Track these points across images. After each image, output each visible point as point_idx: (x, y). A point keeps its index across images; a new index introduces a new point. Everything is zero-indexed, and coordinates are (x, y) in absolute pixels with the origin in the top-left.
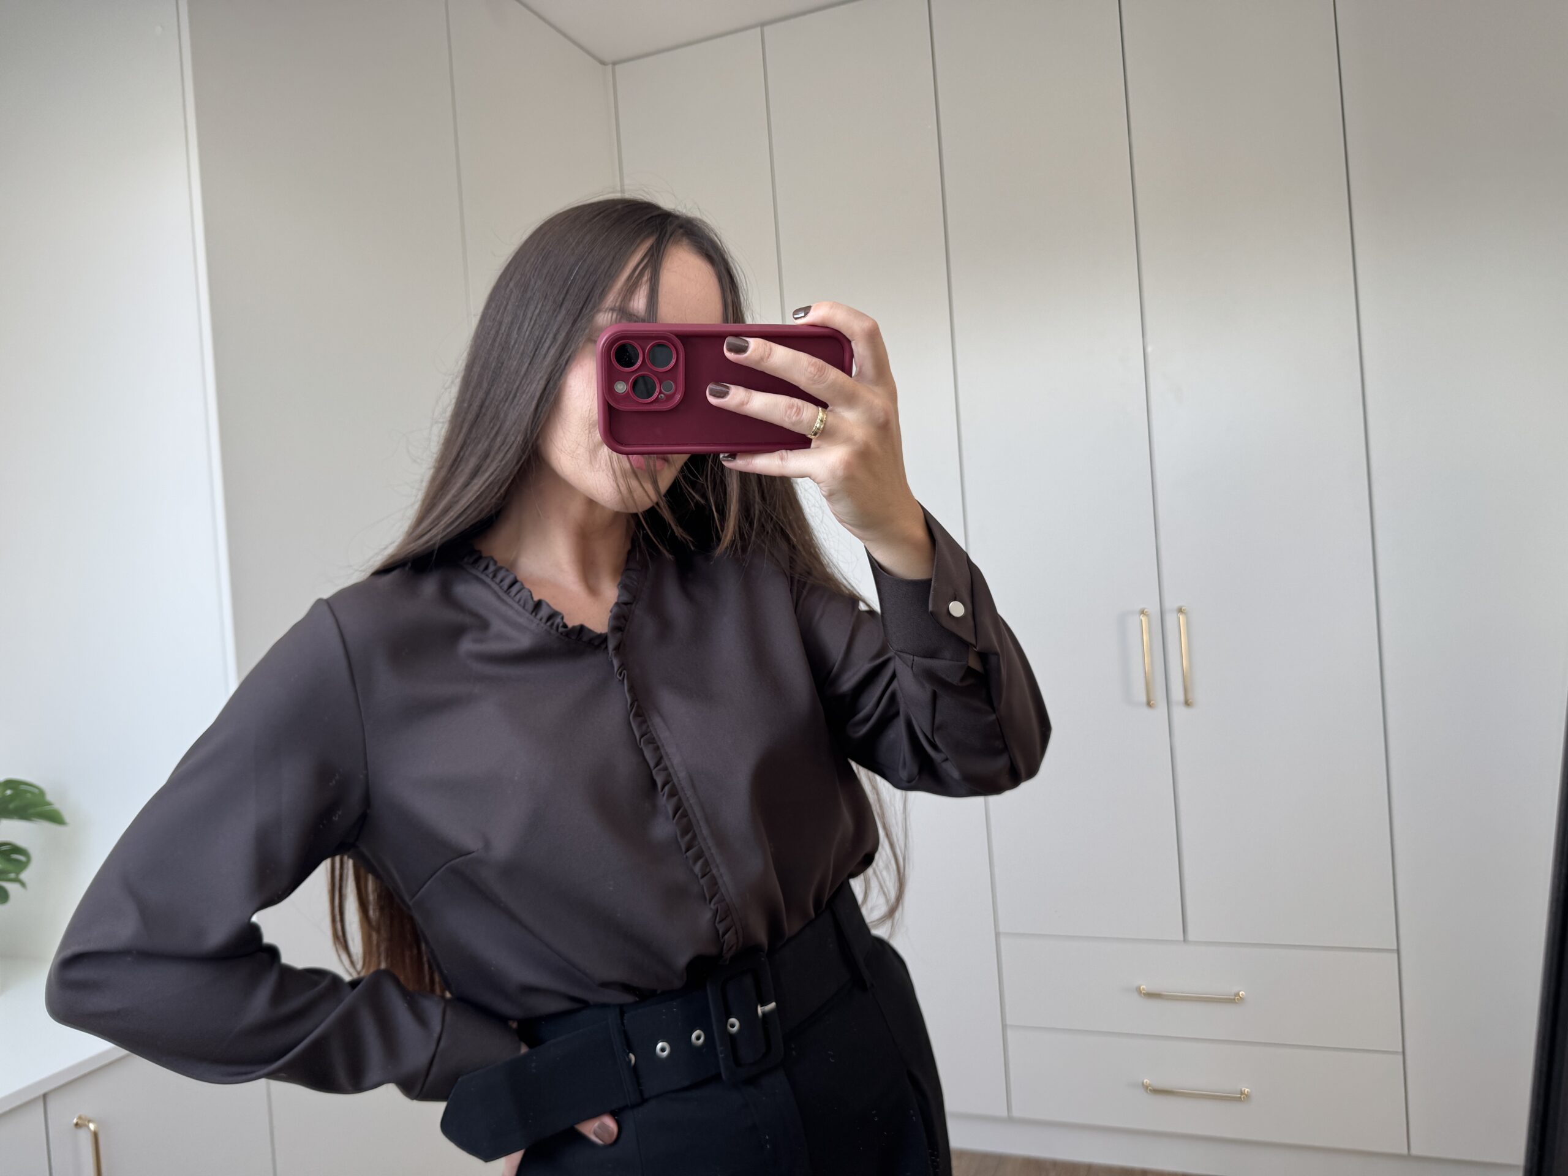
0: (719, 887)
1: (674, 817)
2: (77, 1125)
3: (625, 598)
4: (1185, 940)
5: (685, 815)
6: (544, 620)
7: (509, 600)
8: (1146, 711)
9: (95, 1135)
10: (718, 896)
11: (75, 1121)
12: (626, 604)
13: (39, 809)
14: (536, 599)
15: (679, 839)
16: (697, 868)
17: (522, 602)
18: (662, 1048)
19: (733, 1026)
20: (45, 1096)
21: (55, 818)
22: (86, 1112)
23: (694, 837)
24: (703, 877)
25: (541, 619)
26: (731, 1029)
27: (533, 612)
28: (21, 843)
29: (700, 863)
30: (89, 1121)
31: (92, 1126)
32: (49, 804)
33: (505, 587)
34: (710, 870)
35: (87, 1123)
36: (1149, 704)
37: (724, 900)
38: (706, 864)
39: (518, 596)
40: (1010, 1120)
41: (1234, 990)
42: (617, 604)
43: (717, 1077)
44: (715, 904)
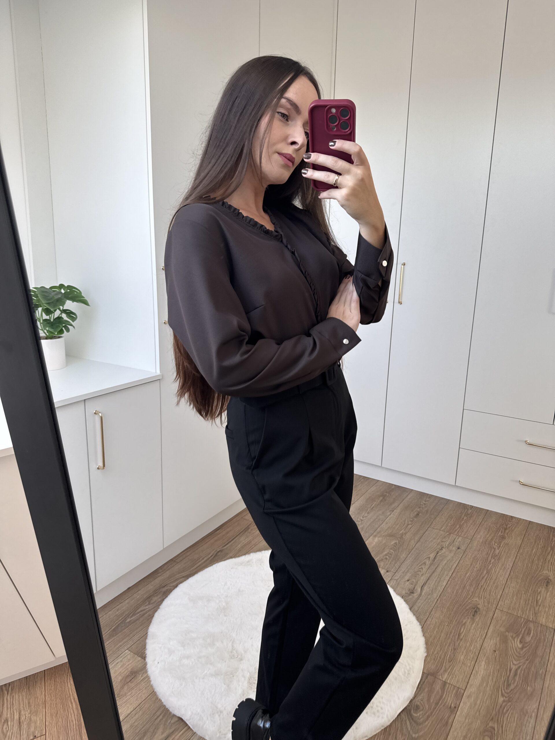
2: (95, 413)
6: (259, 228)
9: (101, 418)
11: (94, 412)
13: (79, 299)
20: (85, 400)
21: (85, 302)
22: (98, 409)
25: (257, 228)
30: (100, 413)
31: (100, 414)
32: (83, 297)
40: (456, 486)
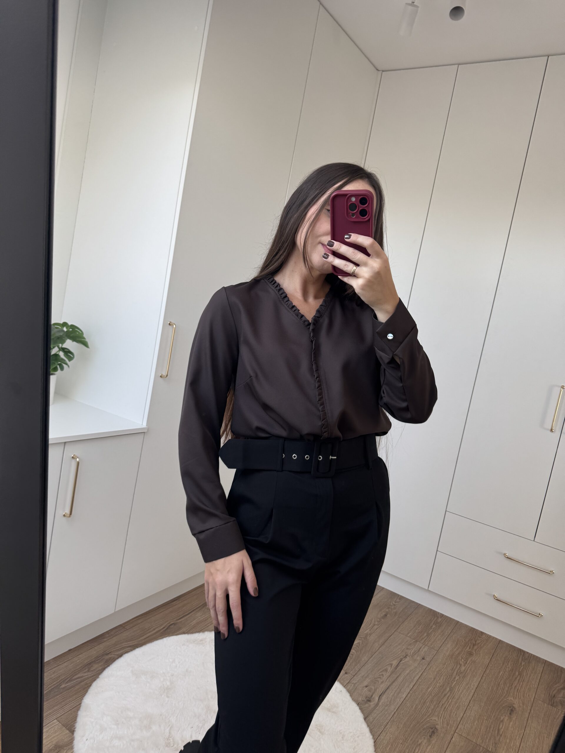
0: (326, 417)
1: (317, 388)
2: (73, 457)
3: (317, 315)
4: (534, 541)
5: (321, 389)
7: (282, 302)
8: (549, 432)
9: (78, 463)
10: (325, 420)
12: (318, 317)
13: (80, 339)
14: (293, 305)
15: (317, 396)
16: (320, 408)
17: (288, 305)
18: (295, 456)
19: (320, 458)
20: (65, 443)
21: (85, 344)
22: (76, 454)
23: (322, 398)
24: (321, 411)
26: (319, 459)
27: (291, 308)
28: (71, 350)
29: (322, 407)
30: (78, 457)
31: (78, 460)
32: (84, 338)
33: (282, 297)
34: (325, 410)
35: (76, 458)
36: (551, 430)
37: (327, 422)
38: (324, 407)
39: (287, 303)
40: (428, 591)
41: (552, 569)
42: (315, 316)
43: (310, 472)
44: (324, 422)
